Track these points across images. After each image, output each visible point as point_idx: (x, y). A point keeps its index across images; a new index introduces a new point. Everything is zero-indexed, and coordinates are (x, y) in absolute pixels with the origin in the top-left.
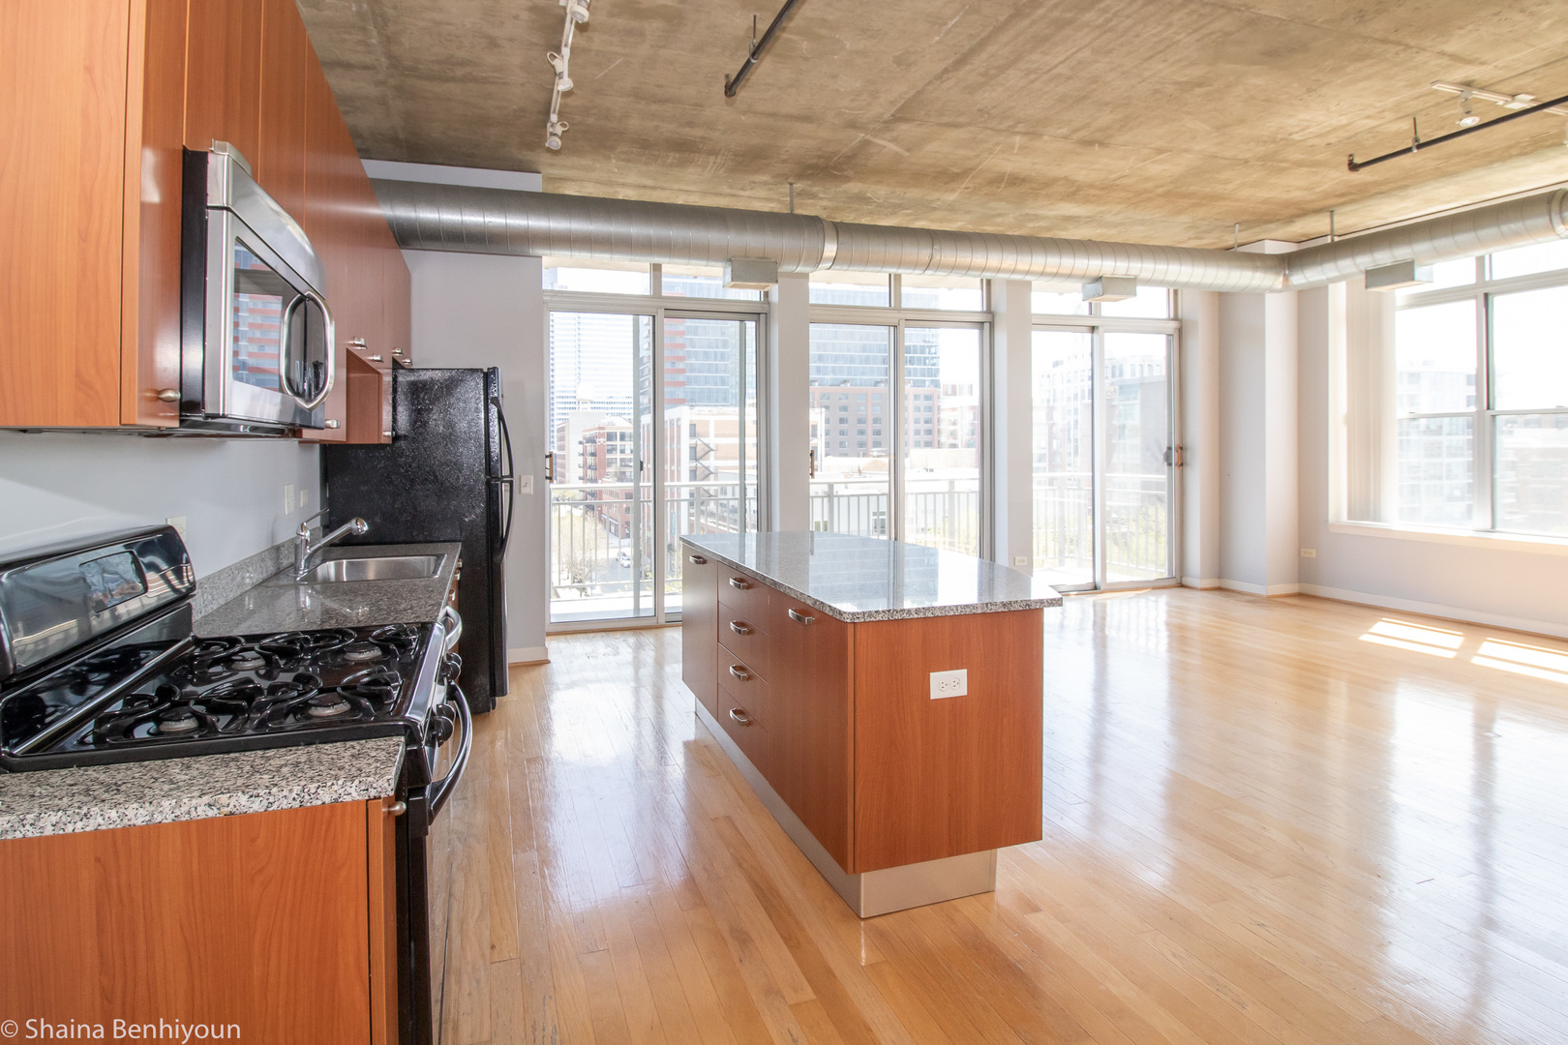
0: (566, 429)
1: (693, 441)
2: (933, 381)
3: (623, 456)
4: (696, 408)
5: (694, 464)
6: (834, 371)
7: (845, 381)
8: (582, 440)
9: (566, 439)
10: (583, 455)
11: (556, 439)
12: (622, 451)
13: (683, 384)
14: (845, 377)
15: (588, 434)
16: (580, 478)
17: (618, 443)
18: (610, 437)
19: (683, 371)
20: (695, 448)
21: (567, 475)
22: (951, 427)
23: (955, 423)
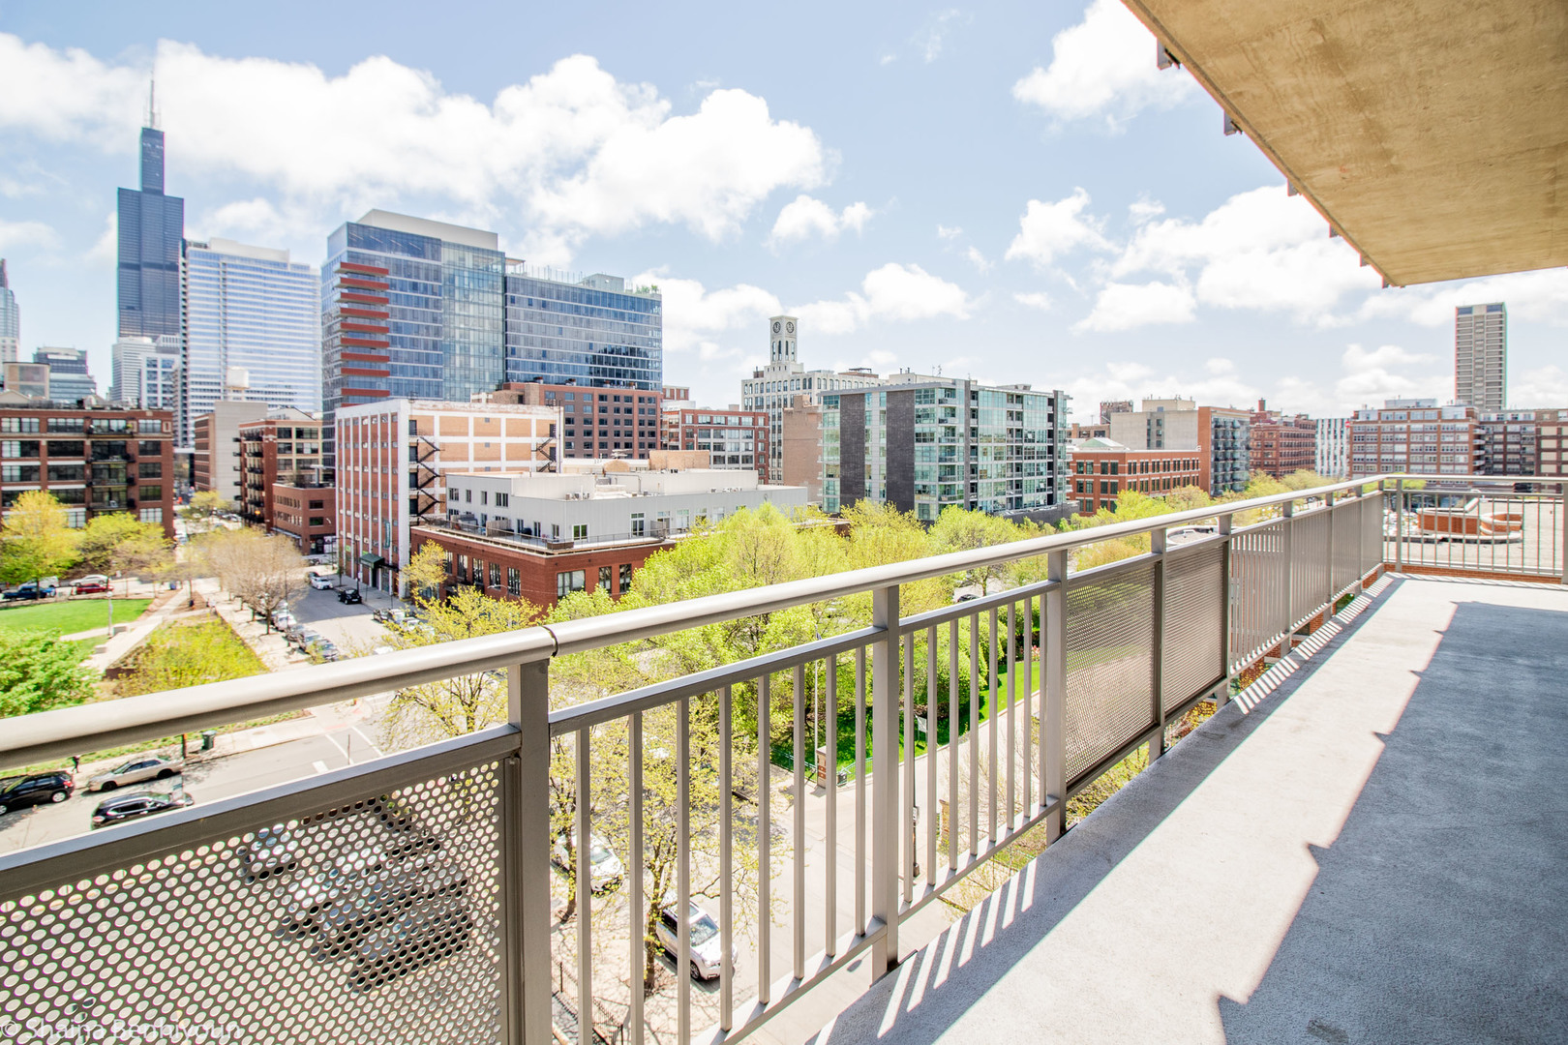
0: (211, 423)
1: (414, 440)
2: (656, 385)
3: (301, 457)
4: (416, 401)
5: (415, 466)
6: (559, 368)
7: (571, 380)
8: (238, 436)
9: (211, 434)
10: (240, 455)
11: (192, 435)
12: (300, 451)
13: (386, 374)
14: (571, 376)
15: (247, 429)
16: (236, 484)
17: (294, 440)
18: (288, 433)
19: (384, 359)
20: (416, 448)
21: (212, 479)
22: (673, 430)
23: (676, 426)
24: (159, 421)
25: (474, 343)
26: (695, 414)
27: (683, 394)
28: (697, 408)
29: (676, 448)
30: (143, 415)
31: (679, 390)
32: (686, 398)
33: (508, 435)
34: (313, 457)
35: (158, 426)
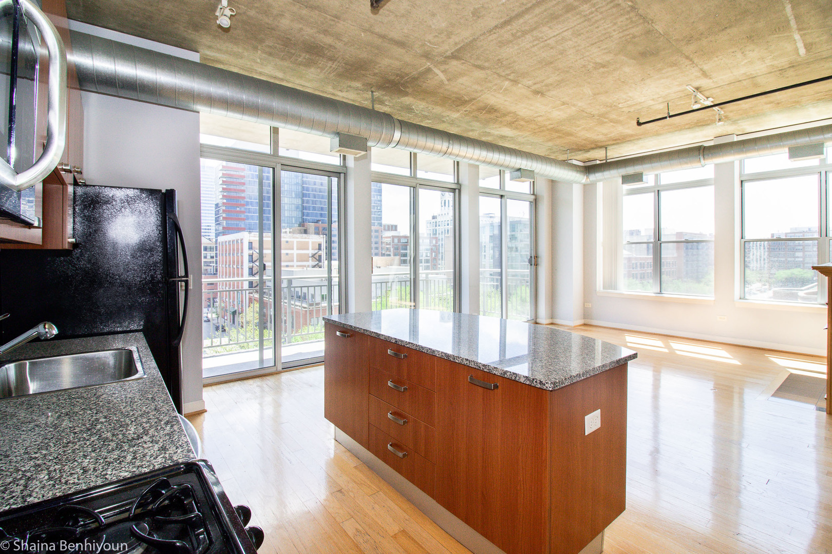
1: (251, 252)
2: (379, 223)
4: (252, 233)
5: (251, 265)
12: (205, 257)
13: (244, 219)
19: (244, 212)
20: (252, 255)
22: (388, 246)
23: (389, 244)
25: (287, 204)
26: (399, 238)
27: (394, 228)
28: (401, 235)
29: (389, 255)
31: (392, 226)
32: (396, 230)
33: (297, 249)
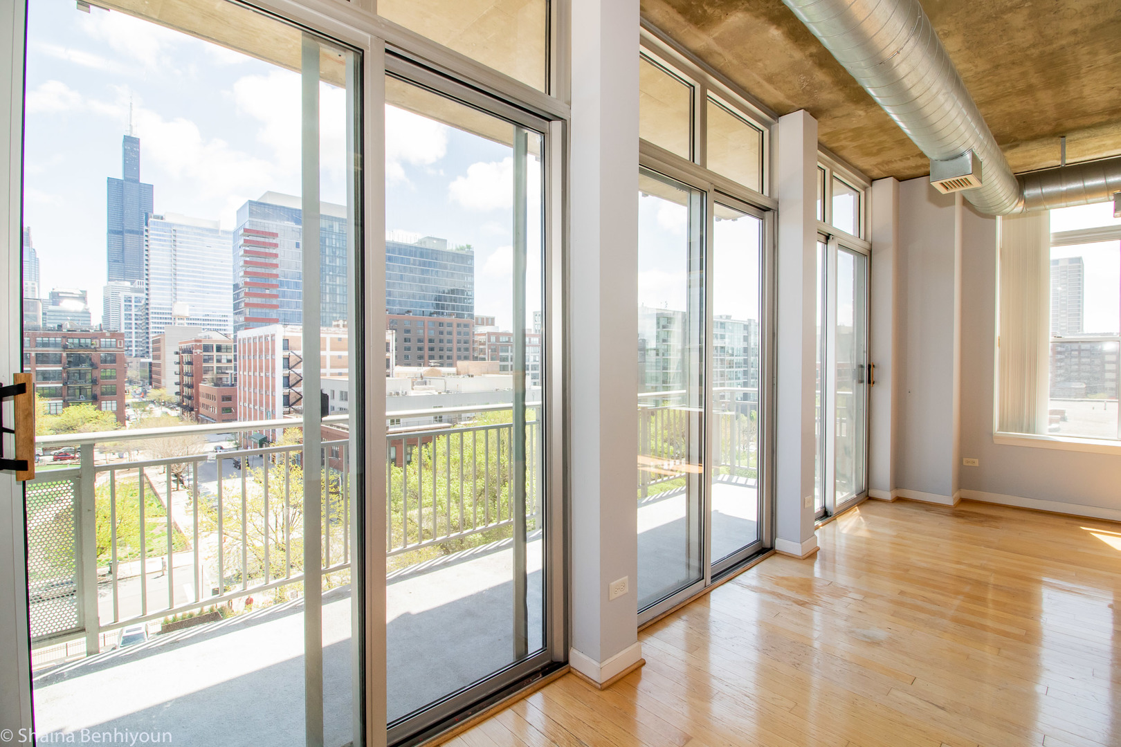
0: (162, 341)
1: (287, 353)
2: (469, 315)
3: (219, 365)
4: (289, 326)
5: (287, 372)
6: (400, 303)
7: (409, 312)
8: (178, 351)
9: (162, 349)
10: (179, 363)
11: (151, 350)
12: (219, 361)
13: (276, 307)
14: (409, 309)
15: (184, 346)
16: (176, 384)
17: (215, 353)
18: (207, 348)
19: (276, 296)
20: (288, 359)
21: (163, 381)
22: (481, 347)
23: (484, 344)
24: (115, 340)
25: (339, 285)
26: (498, 335)
27: (490, 321)
28: (500, 331)
29: (484, 359)
30: (103, 336)
31: (487, 319)
32: (493, 324)
34: (229, 365)
35: (114, 343)
